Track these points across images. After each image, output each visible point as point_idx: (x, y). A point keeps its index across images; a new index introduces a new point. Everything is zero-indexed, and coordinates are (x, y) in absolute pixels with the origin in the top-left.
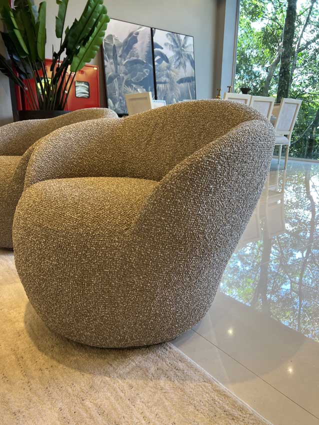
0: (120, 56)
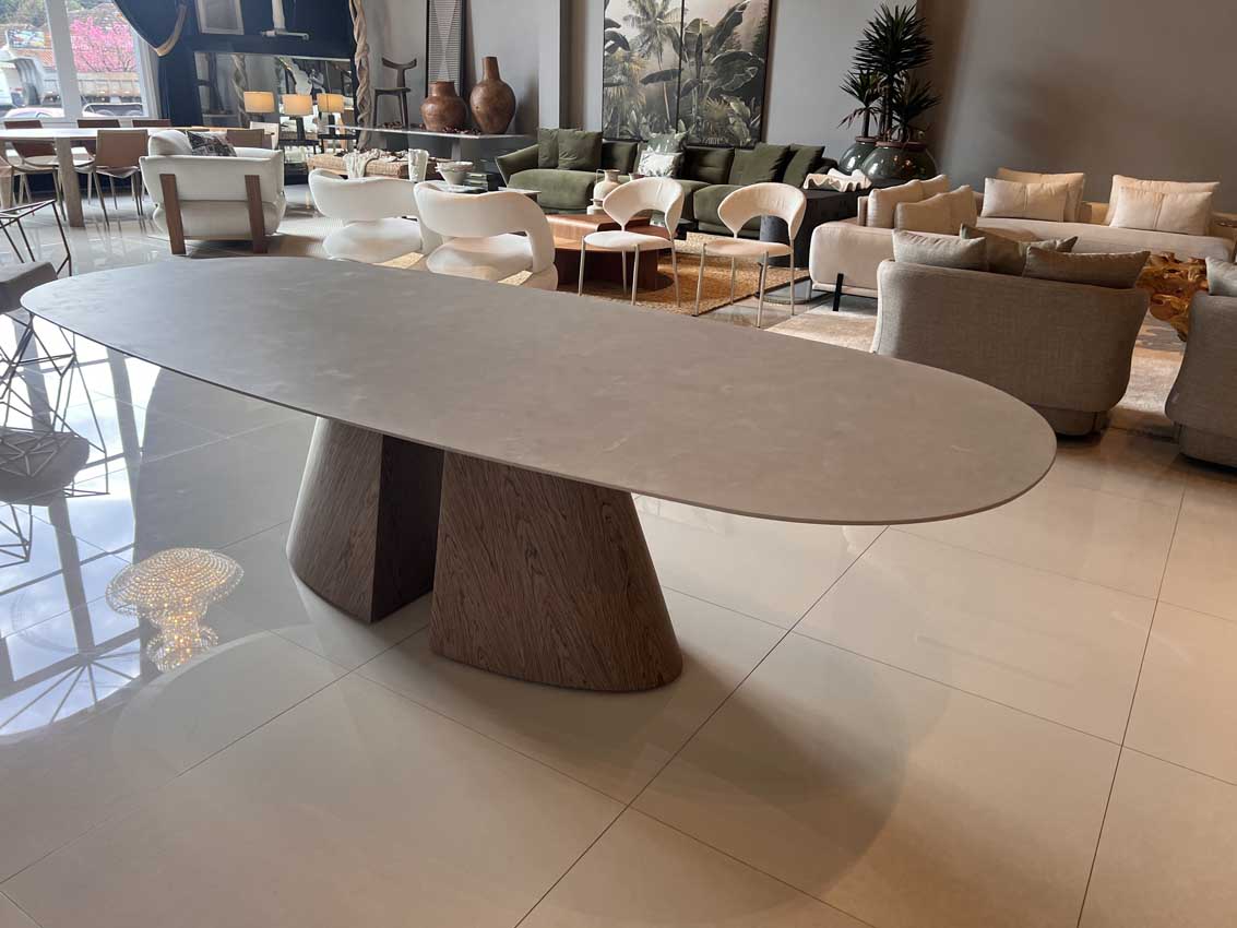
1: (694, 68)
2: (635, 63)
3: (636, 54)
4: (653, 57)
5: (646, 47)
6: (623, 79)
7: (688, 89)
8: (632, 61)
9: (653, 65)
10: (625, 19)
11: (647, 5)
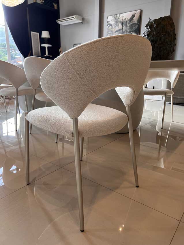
1: (125, 28)
5: (115, 25)
6: (111, 32)
8: (113, 28)
9: (117, 29)
10: (111, 20)
11: (116, 17)
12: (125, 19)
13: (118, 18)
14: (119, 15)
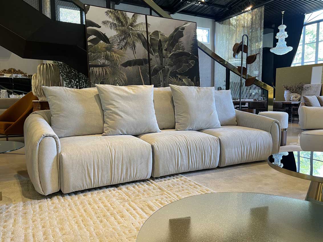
0: (166, 50)
1: (158, 59)
2: (115, 52)
3: (116, 47)
4: (129, 50)
5: (123, 43)
6: (107, 62)
7: (156, 71)
8: (113, 51)
9: (129, 55)
10: (104, 23)
11: (121, 17)
12: (156, 33)
13: (131, 25)
14: (133, 16)
